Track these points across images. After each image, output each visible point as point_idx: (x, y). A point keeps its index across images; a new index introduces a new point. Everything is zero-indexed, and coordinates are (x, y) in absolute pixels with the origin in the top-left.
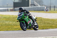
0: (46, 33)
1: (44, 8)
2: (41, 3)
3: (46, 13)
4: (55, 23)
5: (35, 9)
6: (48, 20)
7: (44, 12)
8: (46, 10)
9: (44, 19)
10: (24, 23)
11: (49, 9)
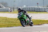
0: (10, 30)
1: (8, 10)
2: (6, 5)
3: (10, 13)
4: (18, 22)
5: (1, 10)
6: (12, 19)
7: (8, 13)
8: (10, 11)
9: (8, 18)
10: (24, 20)
11: (13, 10)
